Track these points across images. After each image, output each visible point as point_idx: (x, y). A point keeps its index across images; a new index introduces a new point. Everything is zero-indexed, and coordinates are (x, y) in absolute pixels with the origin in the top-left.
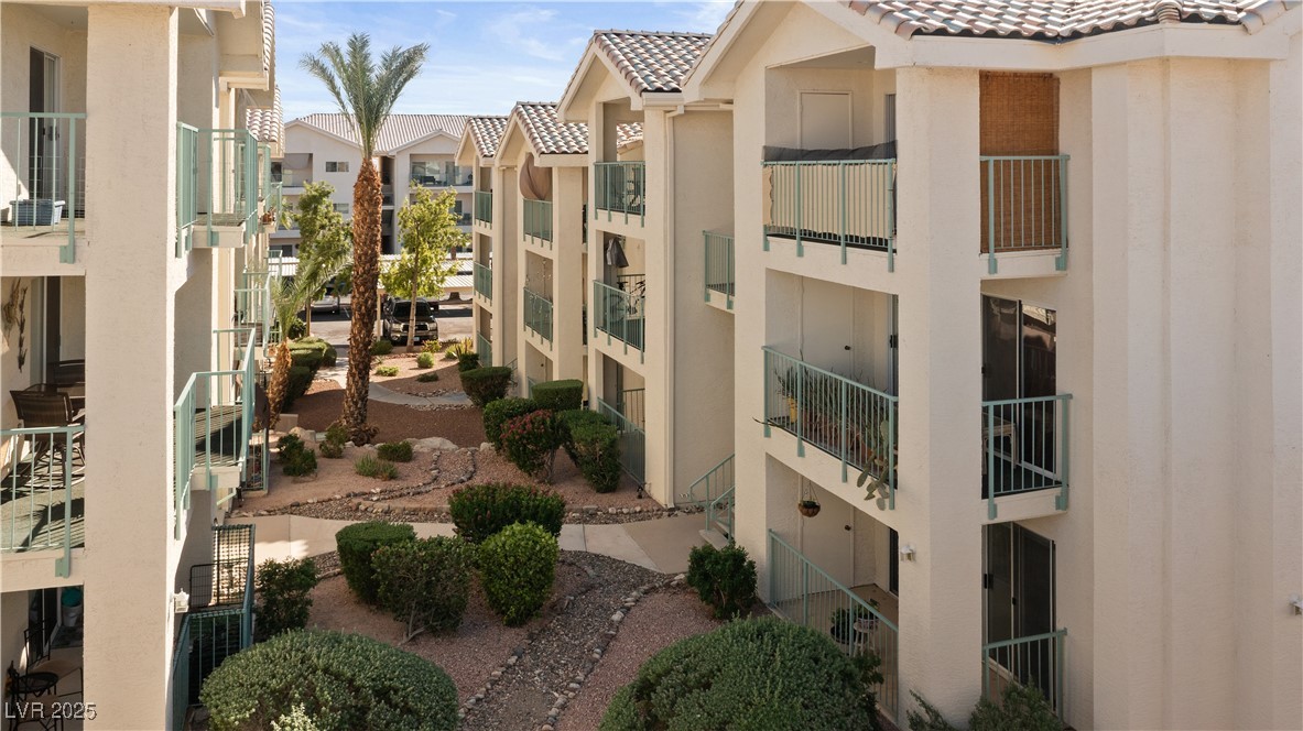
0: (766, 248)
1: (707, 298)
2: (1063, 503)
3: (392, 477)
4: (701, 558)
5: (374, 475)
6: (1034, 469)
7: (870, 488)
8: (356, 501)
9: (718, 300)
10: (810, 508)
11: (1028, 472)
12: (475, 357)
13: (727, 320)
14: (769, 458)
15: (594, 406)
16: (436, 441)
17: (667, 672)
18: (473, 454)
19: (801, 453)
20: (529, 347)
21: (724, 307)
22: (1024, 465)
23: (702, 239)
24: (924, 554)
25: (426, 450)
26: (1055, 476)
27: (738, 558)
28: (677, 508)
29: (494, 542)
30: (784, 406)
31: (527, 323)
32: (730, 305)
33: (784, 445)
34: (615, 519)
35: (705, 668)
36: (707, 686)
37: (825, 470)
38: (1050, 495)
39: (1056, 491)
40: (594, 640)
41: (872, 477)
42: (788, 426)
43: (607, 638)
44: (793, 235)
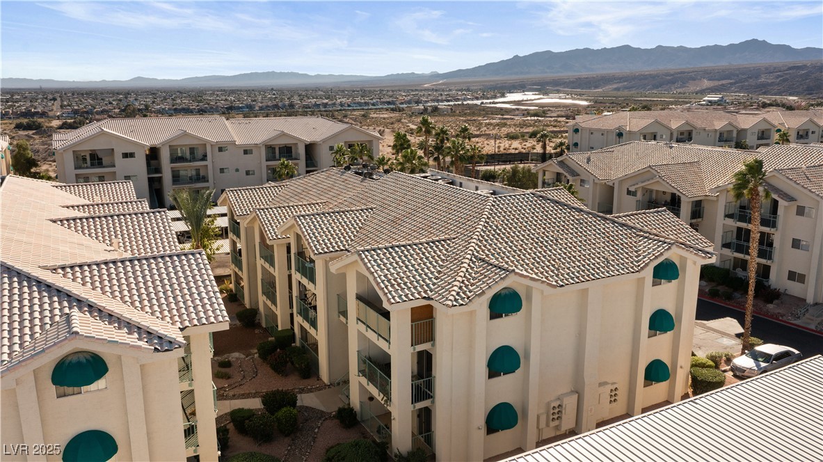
0: (357, 323)
1: (339, 317)
2: (433, 402)
3: (229, 378)
4: (341, 411)
5: (222, 378)
7: (385, 401)
8: (222, 392)
9: (342, 318)
10: (372, 399)
11: (426, 392)
12: (236, 295)
13: (345, 327)
14: (359, 382)
15: (298, 343)
16: (236, 355)
17: (334, 456)
18: (253, 361)
19: (368, 385)
20: (265, 304)
22: (425, 390)
23: (336, 297)
24: (397, 419)
25: (234, 359)
26: (432, 395)
27: (352, 410)
28: (331, 384)
29: (280, 414)
31: (264, 293)
32: (347, 323)
33: (364, 381)
34: (310, 391)
37: (374, 391)
38: (429, 400)
39: (431, 400)
40: (310, 439)
41: (385, 398)
42: (364, 375)
43: (314, 438)
44: (364, 323)
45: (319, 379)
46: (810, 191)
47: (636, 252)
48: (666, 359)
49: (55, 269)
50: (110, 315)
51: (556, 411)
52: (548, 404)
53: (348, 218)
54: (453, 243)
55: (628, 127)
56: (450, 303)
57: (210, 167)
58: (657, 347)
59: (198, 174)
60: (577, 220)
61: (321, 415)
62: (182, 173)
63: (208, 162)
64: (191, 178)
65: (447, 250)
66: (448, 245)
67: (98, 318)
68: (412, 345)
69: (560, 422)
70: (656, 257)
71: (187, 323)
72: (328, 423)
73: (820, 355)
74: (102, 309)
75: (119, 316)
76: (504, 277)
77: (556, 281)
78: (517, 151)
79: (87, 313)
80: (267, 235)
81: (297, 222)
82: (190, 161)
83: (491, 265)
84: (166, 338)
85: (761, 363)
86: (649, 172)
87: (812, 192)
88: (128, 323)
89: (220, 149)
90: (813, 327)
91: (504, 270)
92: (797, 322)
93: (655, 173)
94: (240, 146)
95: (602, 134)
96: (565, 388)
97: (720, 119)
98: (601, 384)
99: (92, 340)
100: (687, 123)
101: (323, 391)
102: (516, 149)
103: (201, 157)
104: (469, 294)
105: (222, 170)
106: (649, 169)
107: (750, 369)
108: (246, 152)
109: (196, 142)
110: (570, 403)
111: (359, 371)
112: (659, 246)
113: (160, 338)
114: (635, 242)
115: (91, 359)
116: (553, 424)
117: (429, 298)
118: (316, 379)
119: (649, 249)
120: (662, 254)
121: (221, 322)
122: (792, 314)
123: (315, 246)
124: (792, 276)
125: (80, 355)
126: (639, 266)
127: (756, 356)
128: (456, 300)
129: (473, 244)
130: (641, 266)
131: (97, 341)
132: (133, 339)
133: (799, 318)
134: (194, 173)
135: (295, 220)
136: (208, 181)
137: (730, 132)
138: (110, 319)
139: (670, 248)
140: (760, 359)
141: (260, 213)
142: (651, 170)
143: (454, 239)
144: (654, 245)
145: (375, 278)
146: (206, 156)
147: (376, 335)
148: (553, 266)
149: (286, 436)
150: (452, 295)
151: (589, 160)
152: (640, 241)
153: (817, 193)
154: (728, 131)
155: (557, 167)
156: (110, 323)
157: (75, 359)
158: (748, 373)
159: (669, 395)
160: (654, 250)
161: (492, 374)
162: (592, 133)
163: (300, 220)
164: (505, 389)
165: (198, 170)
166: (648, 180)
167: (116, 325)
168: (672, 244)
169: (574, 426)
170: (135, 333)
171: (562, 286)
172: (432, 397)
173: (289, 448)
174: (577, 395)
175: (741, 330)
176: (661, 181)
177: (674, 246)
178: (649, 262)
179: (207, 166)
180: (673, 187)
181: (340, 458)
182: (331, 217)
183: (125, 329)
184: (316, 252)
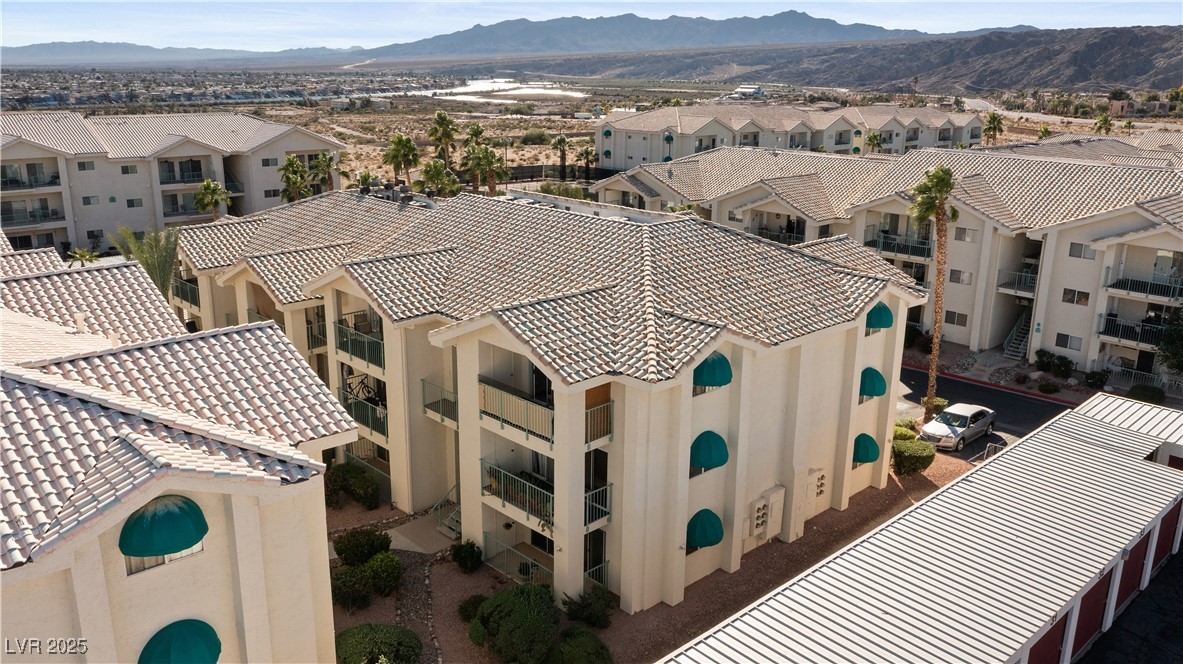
0: (481, 418)
1: (425, 412)
2: (609, 520)
4: (458, 550)
6: (597, 505)
7: (543, 526)
9: (435, 416)
10: (508, 526)
14: (484, 504)
15: (341, 458)
17: (492, 613)
21: (440, 421)
23: (421, 383)
24: (565, 549)
26: (607, 510)
28: (415, 513)
29: (375, 563)
30: (488, 481)
33: (495, 503)
35: (507, 610)
36: (510, 616)
37: (517, 514)
38: (605, 518)
39: (607, 517)
40: (424, 595)
41: (542, 522)
42: (497, 493)
43: (429, 593)
44: (497, 418)
45: (393, 508)
46: (973, 208)
47: (842, 293)
48: (872, 433)
49: (44, 367)
50: (187, 434)
51: (760, 514)
52: (752, 505)
53: (423, 265)
54: (615, 293)
55: (679, 128)
56: (653, 376)
57: (66, 196)
58: (864, 418)
59: (44, 207)
60: (759, 254)
61: (422, 559)
62: (15, 206)
63: (62, 188)
64: (33, 214)
65: (611, 303)
66: (610, 296)
67: (169, 440)
68: (586, 442)
69: (765, 529)
70: (871, 299)
71: (299, 438)
72: (436, 568)
73: (1069, 410)
74: (170, 425)
75: (204, 434)
76: (716, 336)
77: (768, 338)
78: (515, 165)
79: (147, 433)
80: (277, 296)
81: (351, 274)
82: (31, 186)
83: (687, 320)
84: (293, 462)
85: (957, 429)
86: (762, 188)
87: (977, 210)
88: (222, 443)
89: (82, 166)
90: (986, 379)
91: (710, 326)
92: (966, 374)
93: (770, 189)
94: (115, 161)
95: (644, 139)
96: (769, 483)
97: (789, 117)
98: (811, 471)
99: (193, 474)
100: (753, 123)
101: (408, 524)
102: (513, 161)
103: (48, 179)
104: (673, 363)
105: (87, 201)
106: (761, 184)
107: (947, 436)
108: (125, 170)
109: (38, 155)
110: (777, 500)
111: (484, 488)
112: (870, 285)
113: (283, 462)
114: (836, 280)
115: (183, 505)
116: (757, 532)
117: (614, 373)
118: (389, 508)
119: (858, 288)
120: (877, 294)
121: (348, 430)
122: (958, 366)
123: (390, 308)
124: (951, 317)
125: (166, 501)
126: (852, 311)
127: (949, 420)
128: (659, 372)
129: (649, 293)
130: (856, 311)
131: (200, 475)
132: (241, 467)
133: (966, 369)
134: (37, 205)
135: (347, 270)
136: (63, 218)
137: (803, 134)
138: (190, 440)
139: (885, 286)
140: (954, 424)
141: (256, 263)
142: (763, 185)
143: (614, 287)
144: (863, 283)
145: (534, 349)
146: (58, 177)
147: (525, 434)
148: (756, 317)
149: (387, 595)
150: (653, 365)
151: (670, 174)
152: (842, 279)
153: (982, 210)
154: (800, 133)
155: (628, 184)
156: (193, 446)
157: (160, 508)
158: (945, 442)
159: (872, 478)
160: (865, 290)
161: (694, 472)
162: (629, 137)
163: (355, 270)
164: (707, 490)
165: (44, 202)
166: (761, 199)
167: (204, 448)
168: (887, 281)
169: (779, 531)
170: (241, 459)
171: (776, 344)
172: (606, 513)
173: (399, 612)
174: (783, 491)
175: (908, 391)
176: (779, 200)
177: (890, 283)
178: (864, 306)
179: (60, 193)
180: (795, 208)
181: (503, 614)
182: (398, 263)
183: (222, 453)
184: (395, 317)
